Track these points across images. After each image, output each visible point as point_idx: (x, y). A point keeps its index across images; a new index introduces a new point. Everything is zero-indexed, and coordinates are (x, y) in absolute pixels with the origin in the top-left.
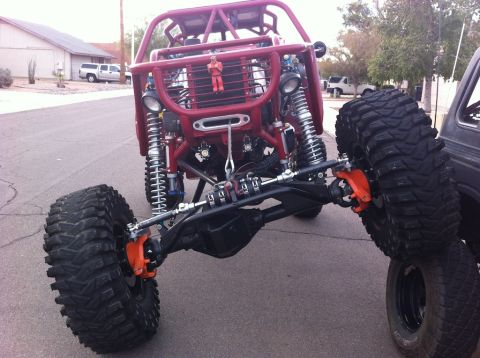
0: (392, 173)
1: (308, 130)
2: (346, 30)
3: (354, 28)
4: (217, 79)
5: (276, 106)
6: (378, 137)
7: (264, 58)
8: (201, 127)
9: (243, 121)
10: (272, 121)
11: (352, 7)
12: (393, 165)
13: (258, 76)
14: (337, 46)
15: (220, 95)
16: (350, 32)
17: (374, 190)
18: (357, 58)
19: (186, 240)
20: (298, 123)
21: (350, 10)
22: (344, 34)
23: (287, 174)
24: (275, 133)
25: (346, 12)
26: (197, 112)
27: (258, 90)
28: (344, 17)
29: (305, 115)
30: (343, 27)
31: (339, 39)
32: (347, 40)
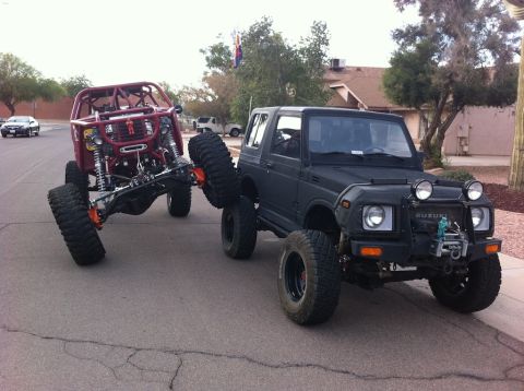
0: (211, 165)
1: (175, 151)
2: (210, 72)
3: (218, 70)
4: (131, 129)
5: (158, 140)
6: (205, 151)
7: (151, 119)
8: (123, 150)
9: (144, 147)
10: (157, 148)
11: (215, 49)
12: (210, 162)
13: (149, 127)
14: (202, 88)
15: (132, 136)
16: (215, 73)
17: (206, 176)
18: (222, 99)
19: (119, 207)
20: (169, 148)
21: (213, 52)
22: (209, 75)
23: (167, 171)
24: (160, 152)
25: (209, 54)
26: (121, 144)
27: (149, 133)
28: (207, 59)
29: (173, 144)
30: (207, 69)
31: (204, 79)
32: (212, 81)
